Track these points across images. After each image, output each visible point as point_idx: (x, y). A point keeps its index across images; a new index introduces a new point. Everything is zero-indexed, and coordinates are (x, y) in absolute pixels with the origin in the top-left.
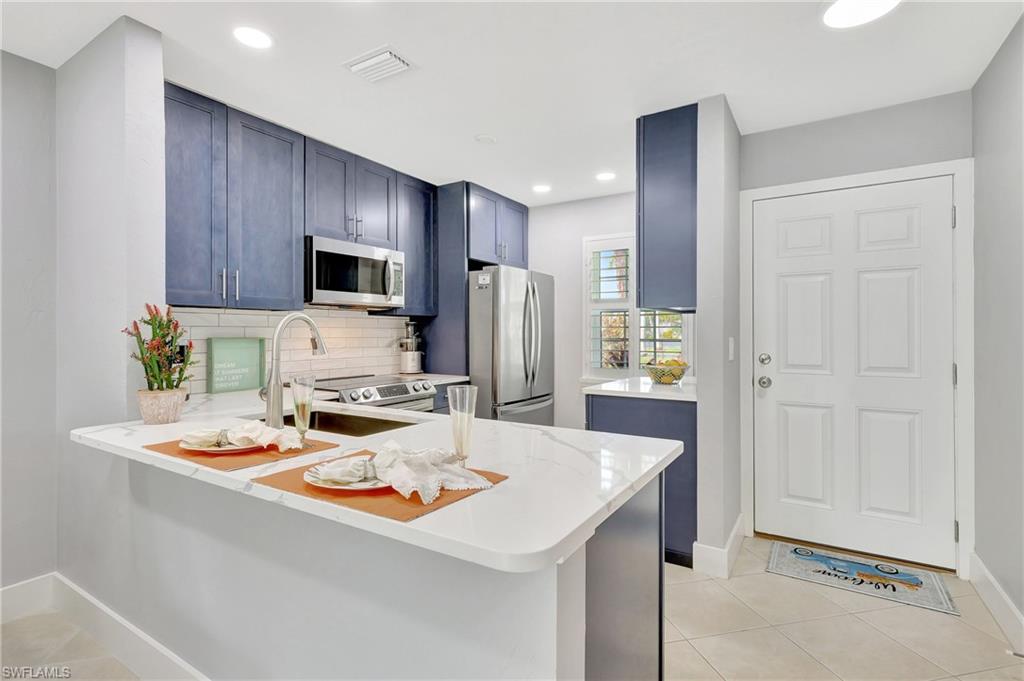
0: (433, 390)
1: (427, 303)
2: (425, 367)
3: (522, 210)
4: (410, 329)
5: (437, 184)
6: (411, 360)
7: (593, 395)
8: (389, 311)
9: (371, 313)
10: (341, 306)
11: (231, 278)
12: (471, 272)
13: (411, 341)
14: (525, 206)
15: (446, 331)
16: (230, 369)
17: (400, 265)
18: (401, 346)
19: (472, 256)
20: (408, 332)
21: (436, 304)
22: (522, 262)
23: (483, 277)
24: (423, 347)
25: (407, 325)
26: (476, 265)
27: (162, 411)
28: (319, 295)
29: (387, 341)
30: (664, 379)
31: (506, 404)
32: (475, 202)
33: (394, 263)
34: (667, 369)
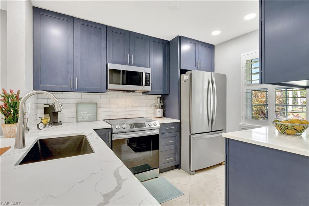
1: (164, 89)
2: (164, 115)
3: (211, 47)
4: (159, 99)
5: (169, 40)
6: (159, 112)
7: (229, 139)
8: (147, 93)
9: (143, 93)
10: (124, 91)
12: (182, 75)
13: (159, 105)
14: (213, 45)
15: (172, 100)
16: (85, 114)
17: (149, 74)
18: (155, 106)
19: (182, 68)
20: (158, 101)
21: (169, 89)
22: (211, 69)
23: (186, 77)
24: (163, 107)
25: (158, 98)
26: (183, 72)
28: (111, 86)
29: (151, 104)
31: (196, 134)
33: (146, 73)
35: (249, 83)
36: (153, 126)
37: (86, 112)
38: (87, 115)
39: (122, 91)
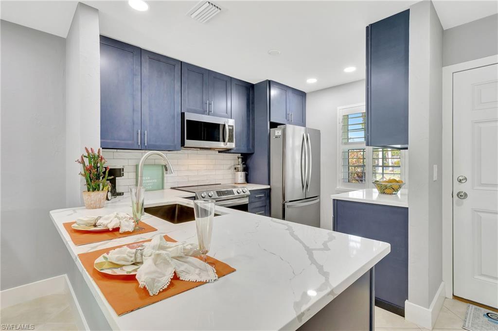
0: (248, 193)
1: (248, 146)
2: (248, 180)
3: (302, 95)
4: (240, 160)
5: (254, 83)
6: (241, 176)
7: (337, 200)
8: (227, 151)
9: (220, 152)
10: (201, 148)
11: (142, 134)
12: (271, 129)
13: (240, 167)
14: (304, 92)
15: (258, 161)
16: (148, 180)
17: (232, 126)
18: (235, 169)
19: (272, 121)
20: (239, 162)
21: (253, 147)
22: (303, 123)
23: (277, 132)
24: (246, 169)
25: (238, 158)
26: (274, 125)
27: (93, 202)
28: (188, 143)
29: (229, 166)
30: (386, 191)
31: (290, 201)
32: (274, 92)
33: (229, 126)
34: (389, 185)
35: (345, 141)
36: (242, 193)
37: (149, 178)
38: (150, 181)
39: (199, 149)
